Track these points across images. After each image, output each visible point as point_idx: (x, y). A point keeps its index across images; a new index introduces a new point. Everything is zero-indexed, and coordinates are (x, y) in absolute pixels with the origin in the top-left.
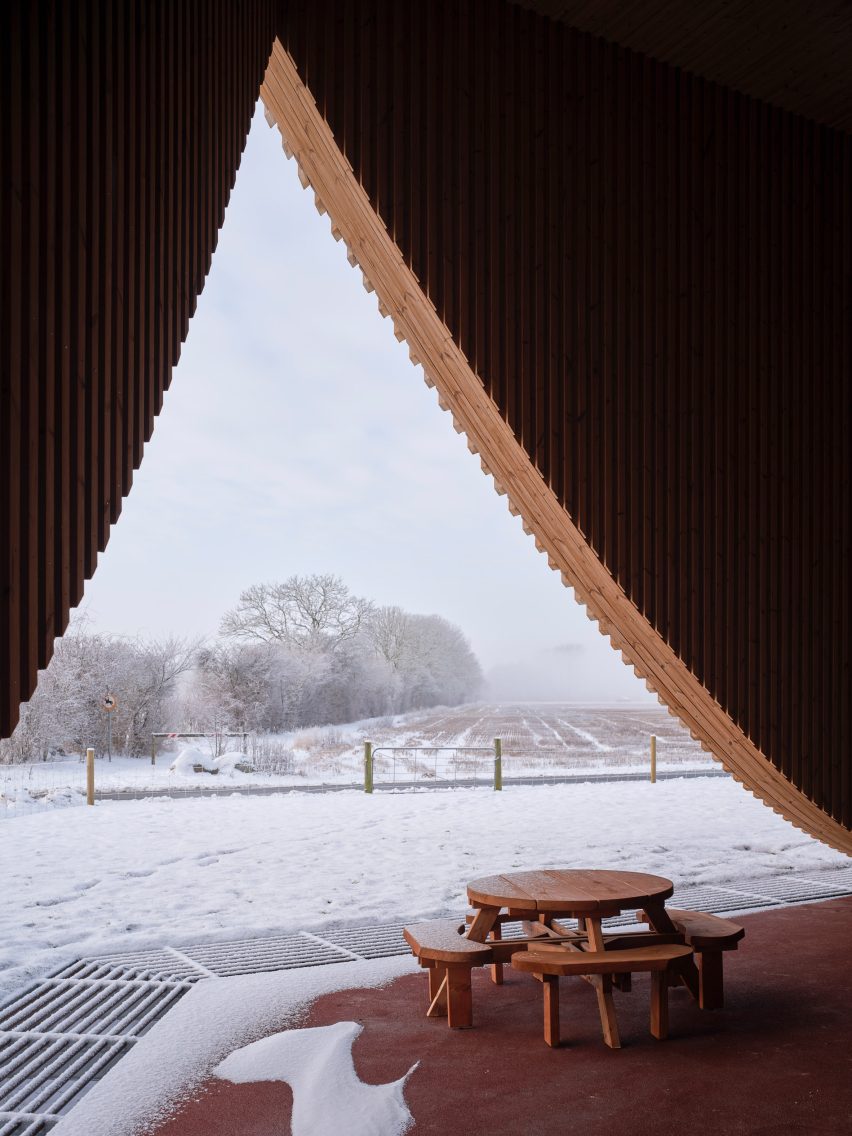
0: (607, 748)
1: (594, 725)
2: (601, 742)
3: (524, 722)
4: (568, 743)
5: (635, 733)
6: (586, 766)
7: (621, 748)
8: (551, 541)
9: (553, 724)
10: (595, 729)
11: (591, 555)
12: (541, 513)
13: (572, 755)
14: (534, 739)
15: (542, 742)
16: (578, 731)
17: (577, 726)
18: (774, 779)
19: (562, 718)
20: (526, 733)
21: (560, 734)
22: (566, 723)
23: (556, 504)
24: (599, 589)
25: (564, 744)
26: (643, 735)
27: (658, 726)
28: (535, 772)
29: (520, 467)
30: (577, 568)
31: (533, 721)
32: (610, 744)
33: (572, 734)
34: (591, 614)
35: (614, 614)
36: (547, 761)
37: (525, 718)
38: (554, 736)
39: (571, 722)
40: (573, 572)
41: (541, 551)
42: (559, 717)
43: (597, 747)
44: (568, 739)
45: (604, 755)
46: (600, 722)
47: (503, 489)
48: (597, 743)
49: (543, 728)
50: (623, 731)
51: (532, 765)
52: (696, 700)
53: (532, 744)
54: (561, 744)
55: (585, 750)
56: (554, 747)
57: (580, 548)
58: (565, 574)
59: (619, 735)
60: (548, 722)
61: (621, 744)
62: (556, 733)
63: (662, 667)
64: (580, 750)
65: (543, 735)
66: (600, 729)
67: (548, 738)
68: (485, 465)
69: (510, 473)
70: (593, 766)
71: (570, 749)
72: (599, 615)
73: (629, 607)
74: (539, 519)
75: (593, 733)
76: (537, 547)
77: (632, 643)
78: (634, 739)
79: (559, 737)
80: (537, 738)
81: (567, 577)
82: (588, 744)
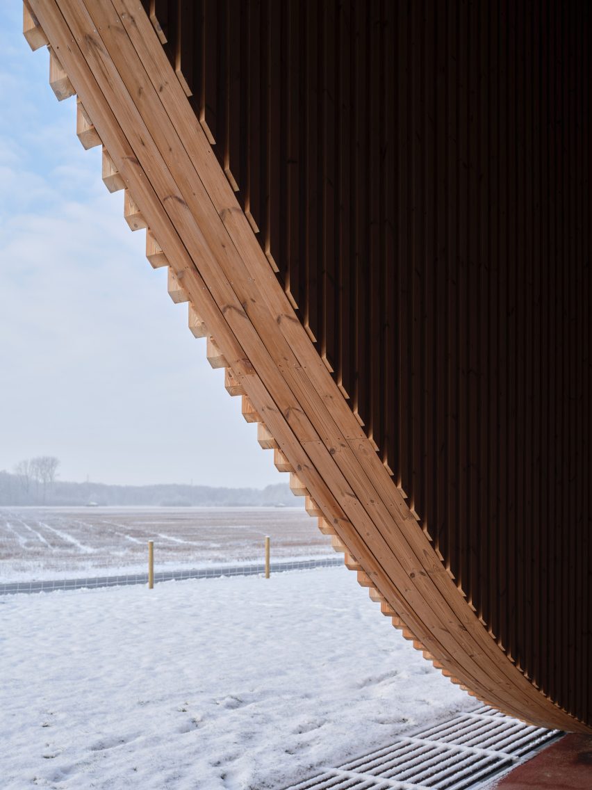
0: (90, 550)
1: (72, 527)
2: (83, 544)
3: (8, 525)
4: (53, 545)
5: (112, 534)
6: (75, 568)
7: (103, 549)
8: (160, 203)
9: (35, 527)
10: (74, 531)
11: (242, 227)
12: (148, 139)
13: (60, 557)
14: (20, 541)
15: (28, 545)
16: (59, 533)
17: (57, 529)
18: (463, 627)
19: (43, 521)
20: (11, 535)
21: (44, 537)
22: (47, 526)
23: (186, 109)
24: (244, 304)
25: (49, 546)
26: (119, 536)
27: (130, 528)
28: (27, 577)
29: (114, 21)
30: (206, 262)
31: (16, 524)
32: (92, 545)
33: (55, 537)
34: (216, 354)
35: (263, 355)
36: (36, 563)
37: (9, 521)
38: (38, 538)
39: (52, 525)
40: (196, 270)
41: (134, 227)
42: (40, 521)
43: (80, 549)
44: (52, 541)
45: (88, 557)
46: (78, 524)
47: (68, 83)
48: (79, 545)
49: (27, 531)
50: (100, 533)
51: (23, 570)
52: (376, 508)
53: (18, 546)
54: (46, 546)
55: (71, 551)
56: (40, 549)
57: (222, 216)
58: (179, 276)
59: (98, 536)
60: (29, 525)
61: (102, 545)
62: (39, 535)
63: (331, 452)
64: (64, 551)
65: (28, 537)
66: (79, 531)
67: (33, 540)
68: (32, 25)
69: (89, 38)
70: (83, 568)
71: (56, 550)
72: (233, 356)
73: (299, 338)
74: (140, 152)
75: (75, 535)
76: (128, 219)
77: (284, 408)
78: (112, 540)
79: (42, 540)
80: (22, 540)
81: (181, 281)
82: (71, 546)
